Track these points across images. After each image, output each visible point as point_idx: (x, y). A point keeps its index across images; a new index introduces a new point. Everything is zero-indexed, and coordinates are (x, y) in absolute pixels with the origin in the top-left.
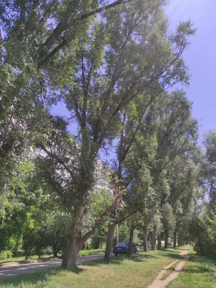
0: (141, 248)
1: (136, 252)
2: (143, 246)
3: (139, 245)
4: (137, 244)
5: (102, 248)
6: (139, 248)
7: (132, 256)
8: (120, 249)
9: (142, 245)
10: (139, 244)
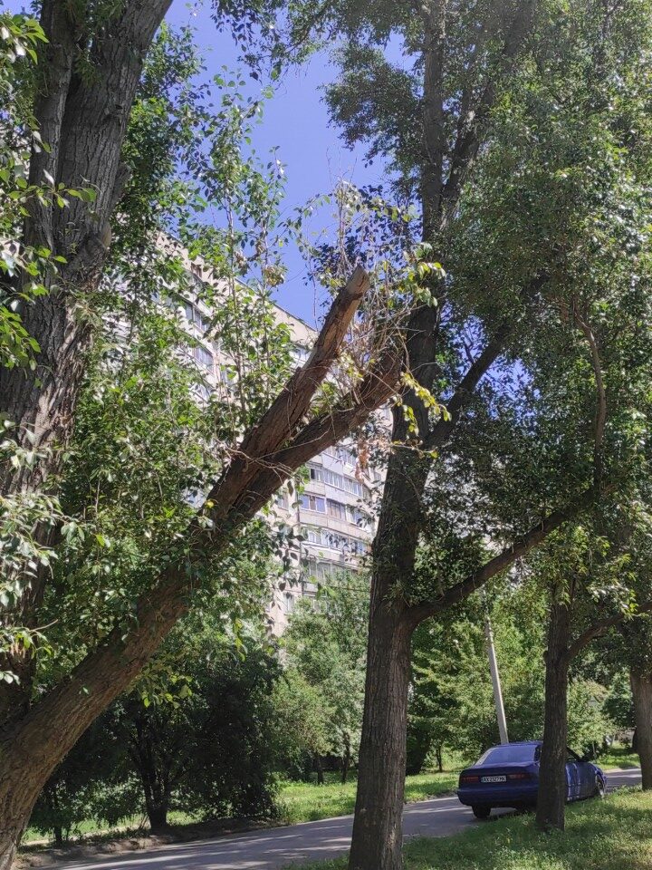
0: (624, 766)
1: (595, 794)
2: (635, 755)
3: (615, 753)
4: (605, 744)
5: (441, 771)
6: (615, 764)
7: (567, 822)
8: (498, 779)
9: (628, 751)
10: (616, 745)
